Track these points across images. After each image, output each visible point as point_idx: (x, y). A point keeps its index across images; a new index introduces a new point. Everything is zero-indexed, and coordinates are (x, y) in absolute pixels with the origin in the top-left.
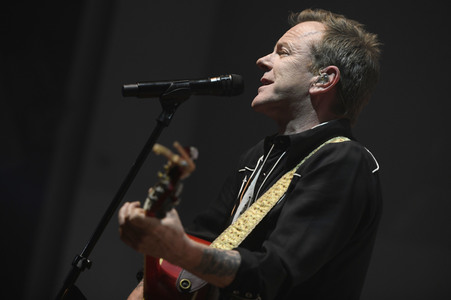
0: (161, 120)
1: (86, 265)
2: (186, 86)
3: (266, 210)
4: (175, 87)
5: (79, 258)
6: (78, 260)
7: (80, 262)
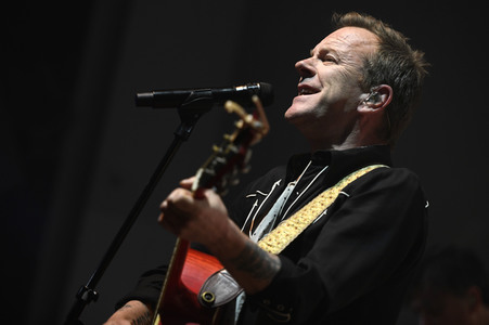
0: (180, 133)
1: (92, 297)
2: (208, 96)
3: (302, 227)
4: (195, 96)
5: (85, 290)
6: (83, 292)
7: (86, 294)
